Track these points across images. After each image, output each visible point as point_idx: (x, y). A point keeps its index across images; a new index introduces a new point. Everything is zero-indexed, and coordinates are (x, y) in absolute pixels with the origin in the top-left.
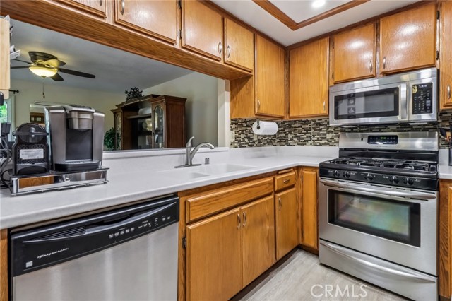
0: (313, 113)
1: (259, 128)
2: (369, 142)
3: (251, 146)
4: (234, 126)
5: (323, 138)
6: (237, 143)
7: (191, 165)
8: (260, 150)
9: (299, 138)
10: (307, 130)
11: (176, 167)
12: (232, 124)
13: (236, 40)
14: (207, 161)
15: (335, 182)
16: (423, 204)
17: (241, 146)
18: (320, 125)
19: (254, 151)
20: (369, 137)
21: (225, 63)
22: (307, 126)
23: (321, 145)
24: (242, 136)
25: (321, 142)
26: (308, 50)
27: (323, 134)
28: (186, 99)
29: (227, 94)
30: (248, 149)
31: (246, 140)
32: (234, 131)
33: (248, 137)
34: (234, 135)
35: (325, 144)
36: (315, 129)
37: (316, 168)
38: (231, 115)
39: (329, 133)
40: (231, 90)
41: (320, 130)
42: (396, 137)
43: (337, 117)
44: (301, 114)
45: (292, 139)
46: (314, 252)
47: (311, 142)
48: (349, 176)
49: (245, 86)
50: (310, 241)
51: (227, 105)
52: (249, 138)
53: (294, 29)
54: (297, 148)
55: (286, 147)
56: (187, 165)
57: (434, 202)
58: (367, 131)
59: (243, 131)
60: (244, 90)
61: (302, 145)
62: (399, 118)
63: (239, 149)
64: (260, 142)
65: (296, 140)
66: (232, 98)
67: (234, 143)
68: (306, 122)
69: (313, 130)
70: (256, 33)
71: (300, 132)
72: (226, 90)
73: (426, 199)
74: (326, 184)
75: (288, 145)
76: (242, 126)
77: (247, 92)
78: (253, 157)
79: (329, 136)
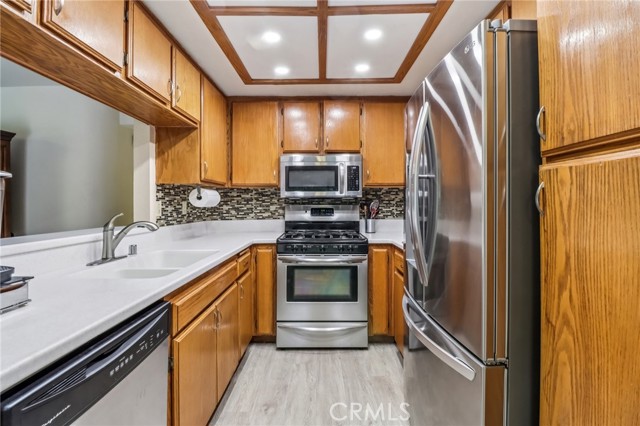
0: (262, 181)
1: (199, 198)
2: (312, 214)
3: (180, 222)
4: (160, 195)
5: (266, 211)
6: (165, 220)
7: (114, 258)
8: (190, 228)
9: (237, 210)
10: (248, 201)
11: (91, 265)
12: (158, 191)
13: (185, 80)
14: (133, 250)
15: (294, 257)
16: (359, 265)
17: (168, 224)
18: (264, 196)
19: (184, 229)
20: (312, 209)
21: (172, 108)
22: (248, 196)
23: (264, 218)
24: (170, 209)
25: (264, 215)
26: (255, 108)
27: (268, 206)
28: (14, 134)
29: (152, 147)
30: (176, 226)
31: (175, 214)
32: (160, 202)
33: (176, 210)
34: (161, 207)
35: (269, 217)
36: (257, 199)
37: (271, 245)
38: (158, 178)
39: (272, 204)
40: (158, 141)
41: (263, 201)
42: (332, 209)
43: (289, 188)
44: (247, 182)
45: (228, 212)
46: (270, 340)
47: (253, 215)
48: (306, 249)
49: (184, 140)
50: (265, 329)
51: (152, 163)
52: (179, 213)
53: (246, 83)
54: (235, 223)
55: (220, 222)
56: (105, 260)
57: (365, 263)
58: (308, 203)
59: (170, 201)
60: (181, 146)
61: (242, 218)
62: (337, 194)
63: (166, 228)
64: (189, 216)
65: (233, 212)
66: (160, 153)
67: (160, 219)
68: (247, 191)
69: (254, 201)
70: (204, 75)
71: (238, 203)
72: (151, 141)
73: (360, 261)
74: (284, 261)
75: (223, 219)
76: (169, 194)
77: (188, 149)
78: (182, 239)
79: (272, 208)
